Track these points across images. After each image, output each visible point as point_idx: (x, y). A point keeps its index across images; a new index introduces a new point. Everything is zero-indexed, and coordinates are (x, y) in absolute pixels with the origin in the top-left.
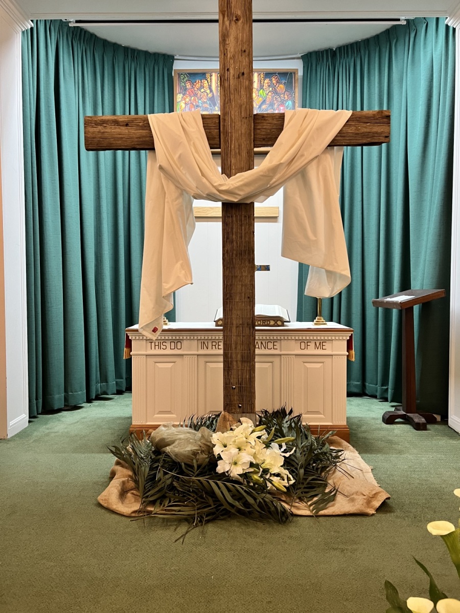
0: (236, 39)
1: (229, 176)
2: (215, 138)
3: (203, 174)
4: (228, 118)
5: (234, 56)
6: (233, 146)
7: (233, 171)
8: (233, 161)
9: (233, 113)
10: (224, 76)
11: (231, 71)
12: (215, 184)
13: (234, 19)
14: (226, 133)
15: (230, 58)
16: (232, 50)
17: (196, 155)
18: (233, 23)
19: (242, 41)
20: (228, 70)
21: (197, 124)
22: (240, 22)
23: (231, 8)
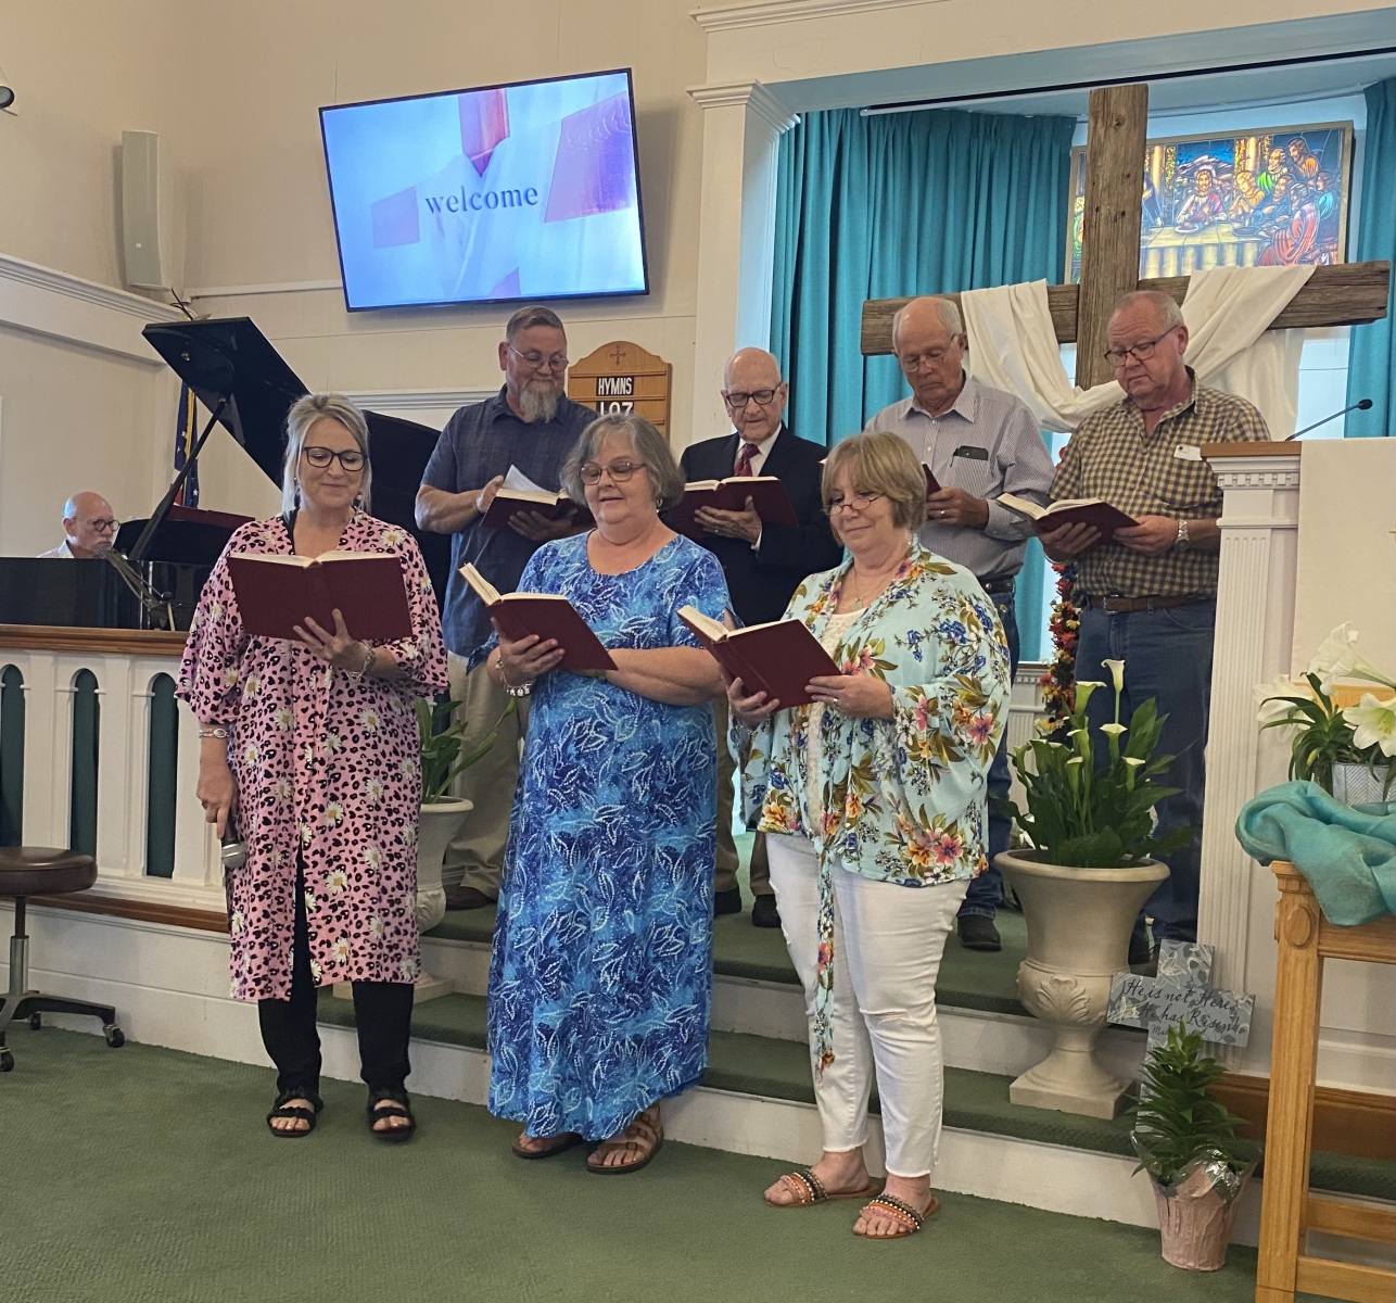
0: (1115, 156)
1: (1085, 388)
2: (1068, 325)
3: (1038, 389)
4: (1092, 292)
5: (1109, 185)
6: (1097, 338)
7: (1095, 380)
8: (1096, 362)
9: (1101, 281)
10: (1090, 220)
11: (1103, 211)
12: (1055, 405)
13: (1114, 123)
14: (1088, 317)
15: (1103, 190)
16: (1107, 175)
17: (1030, 359)
18: (1112, 130)
19: (1125, 158)
20: (1097, 209)
21: (1038, 305)
22: (1123, 128)
23: (1109, 105)
